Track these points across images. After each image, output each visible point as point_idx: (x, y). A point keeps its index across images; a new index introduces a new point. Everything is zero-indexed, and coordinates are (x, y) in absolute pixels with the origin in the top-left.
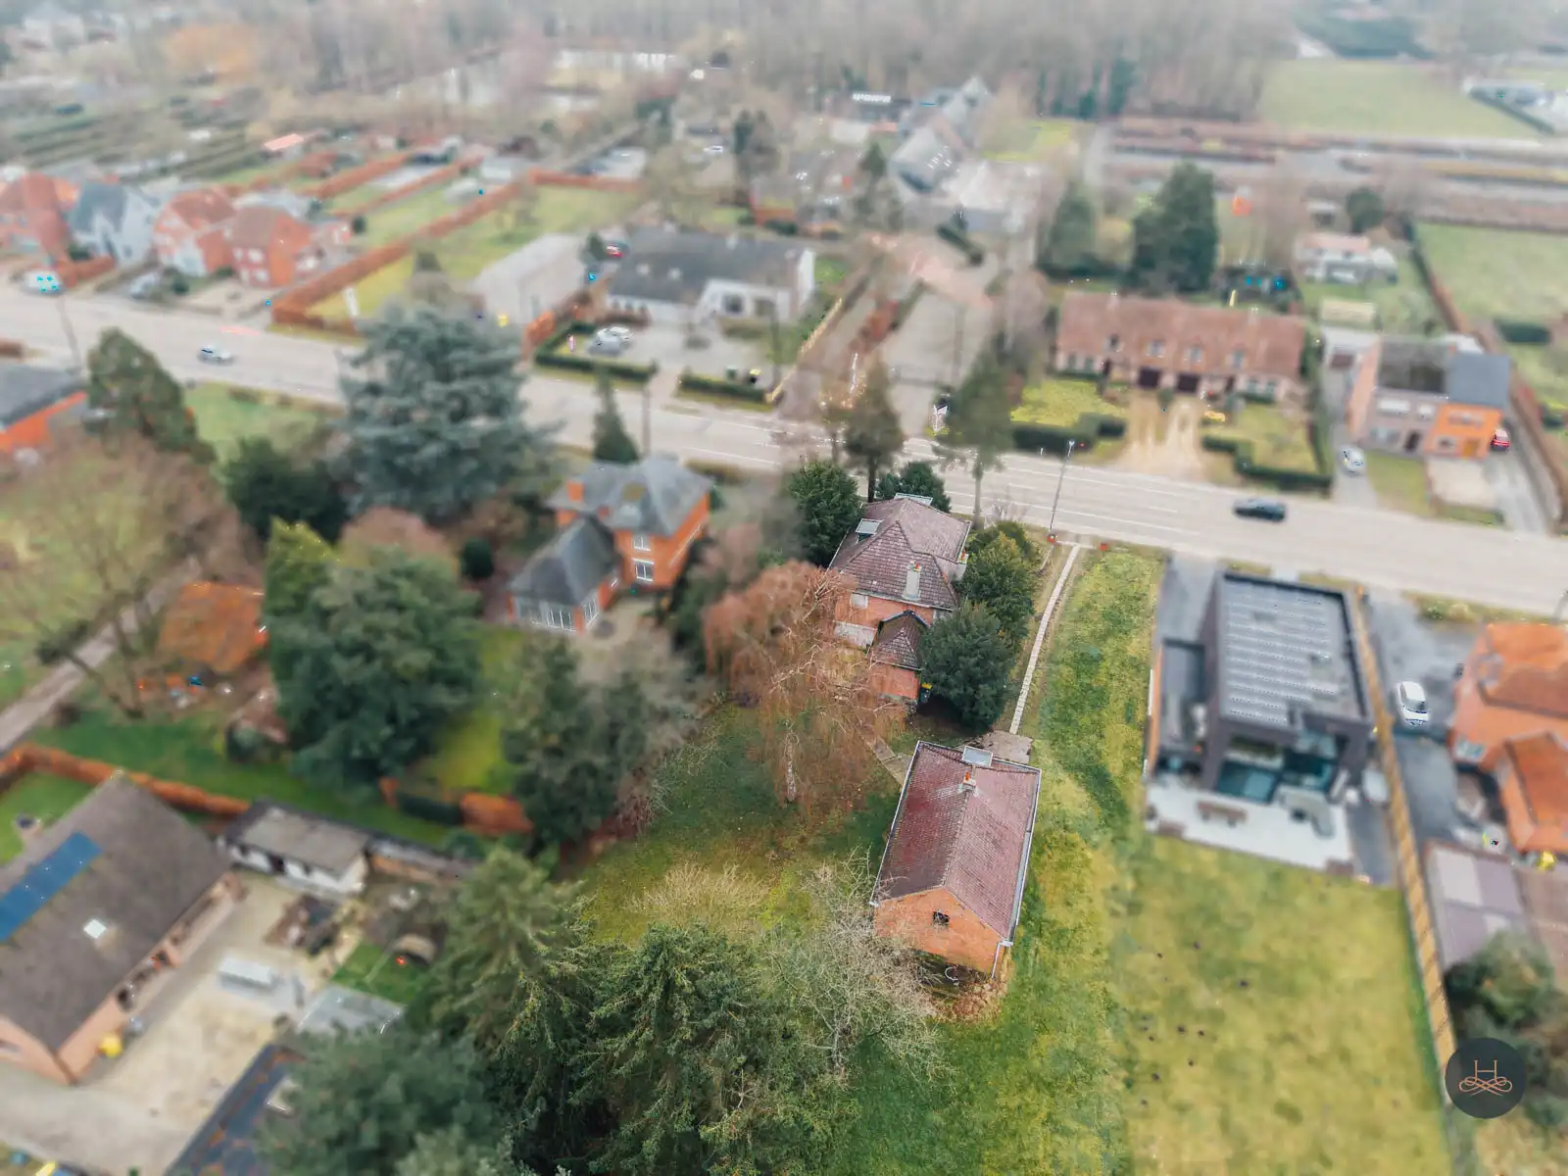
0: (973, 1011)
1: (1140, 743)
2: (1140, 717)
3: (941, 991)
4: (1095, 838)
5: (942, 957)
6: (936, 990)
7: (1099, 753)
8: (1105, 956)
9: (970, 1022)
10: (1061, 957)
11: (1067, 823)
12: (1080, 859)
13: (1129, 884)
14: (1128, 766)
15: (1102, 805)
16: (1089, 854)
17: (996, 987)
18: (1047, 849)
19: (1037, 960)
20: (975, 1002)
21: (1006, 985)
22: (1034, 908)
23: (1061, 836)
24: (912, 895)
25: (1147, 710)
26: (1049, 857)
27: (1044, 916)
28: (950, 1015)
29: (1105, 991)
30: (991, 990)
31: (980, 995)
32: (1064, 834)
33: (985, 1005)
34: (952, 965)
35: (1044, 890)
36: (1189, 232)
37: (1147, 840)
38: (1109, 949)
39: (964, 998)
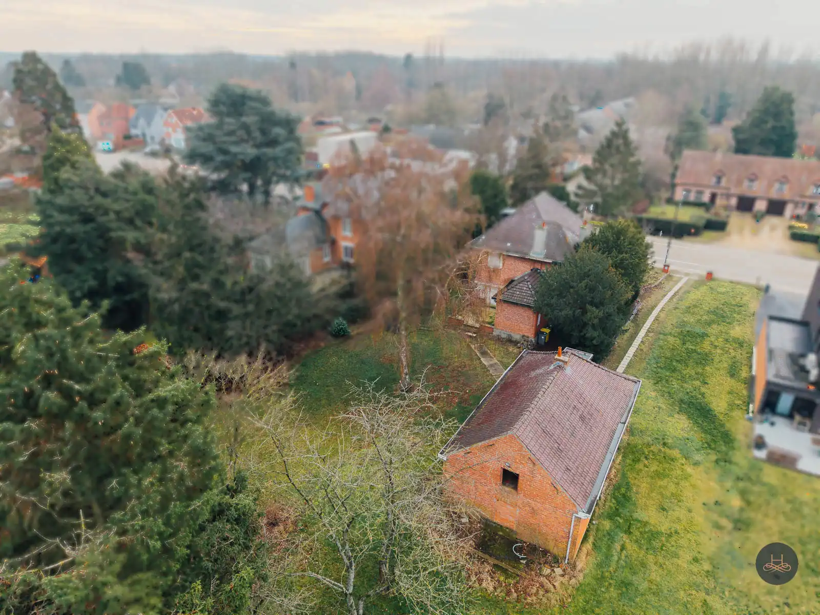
0: (537, 594)
1: (745, 392)
2: (744, 374)
3: (503, 565)
4: (698, 457)
5: (512, 531)
6: (496, 562)
7: (703, 395)
8: (707, 566)
9: (531, 605)
10: (651, 559)
11: (666, 440)
12: (679, 472)
13: (736, 502)
14: (732, 406)
15: (705, 432)
16: (689, 470)
17: (569, 574)
18: (643, 458)
19: (623, 557)
20: (542, 586)
21: (581, 575)
22: (623, 506)
23: (660, 450)
24: (480, 444)
25: (751, 371)
26: (645, 466)
27: (635, 515)
28: (508, 593)
29: (705, 603)
30: (563, 576)
31: (547, 577)
32: (663, 450)
33: (552, 590)
34: (521, 542)
35: (637, 493)
36: (774, 128)
37: (755, 465)
38: (710, 559)
39: (528, 577)
